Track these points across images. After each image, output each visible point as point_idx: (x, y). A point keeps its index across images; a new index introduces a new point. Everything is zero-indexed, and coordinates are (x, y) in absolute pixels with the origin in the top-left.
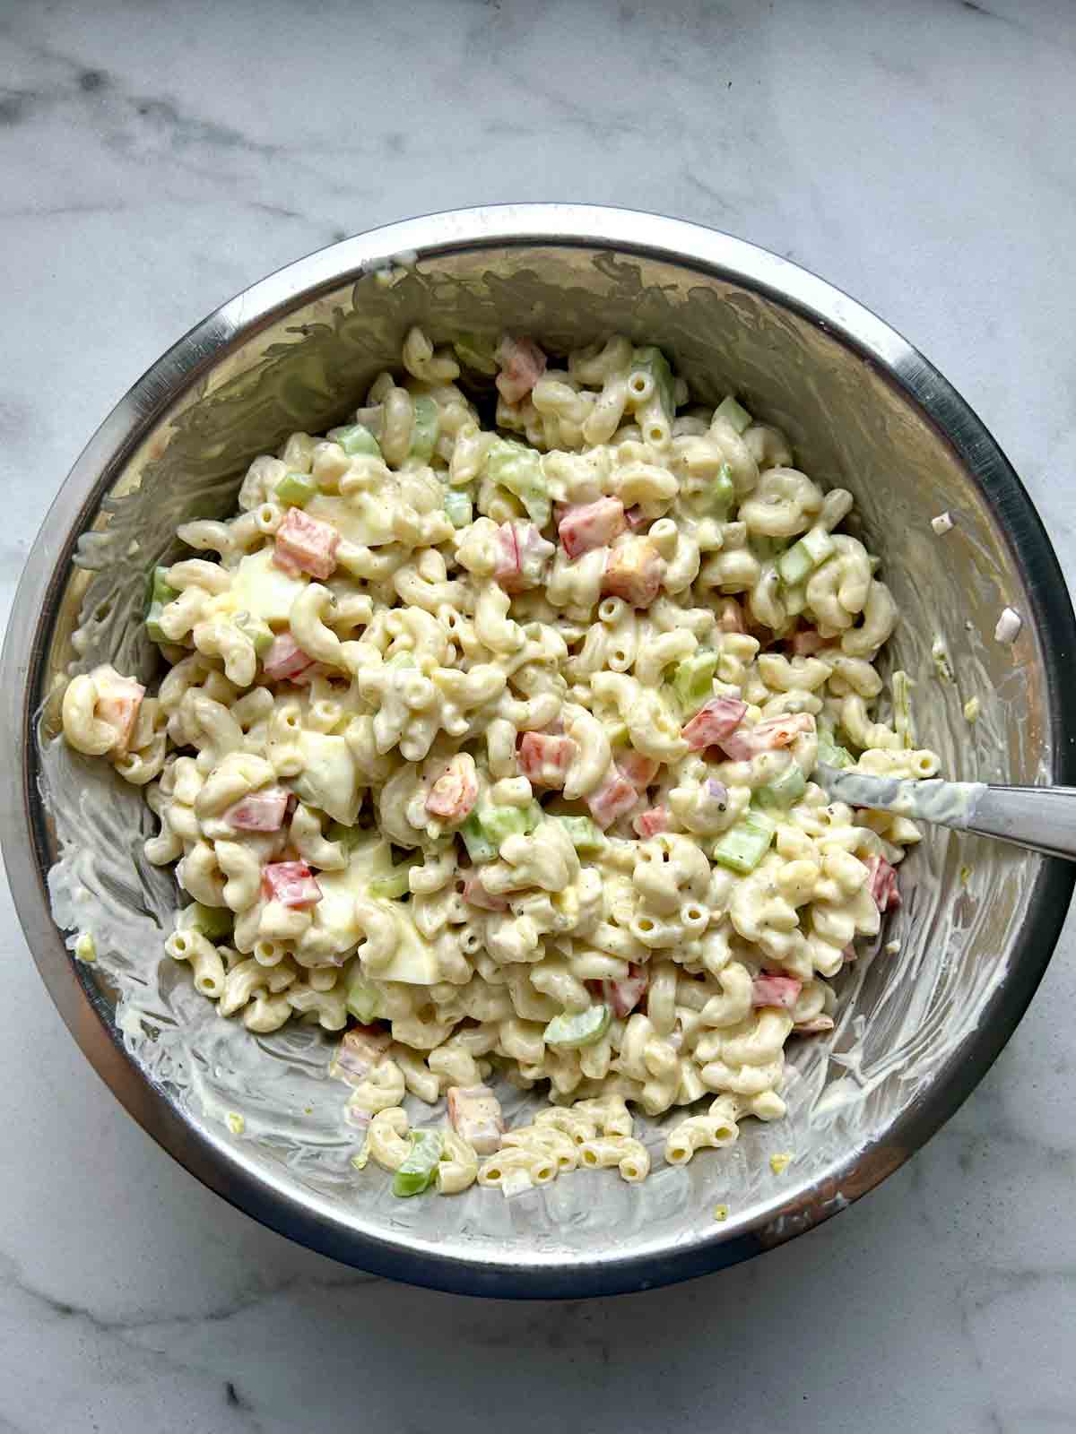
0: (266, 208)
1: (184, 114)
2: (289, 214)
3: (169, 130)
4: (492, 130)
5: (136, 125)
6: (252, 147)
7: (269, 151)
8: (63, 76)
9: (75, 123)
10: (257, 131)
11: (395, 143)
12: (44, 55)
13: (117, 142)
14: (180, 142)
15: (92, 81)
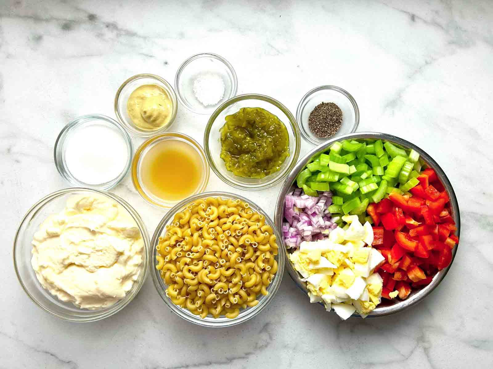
0: (145, 55)
1: (120, 27)
2: (151, 56)
3: (115, 32)
4: (210, 30)
5: (105, 30)
6: (140, 37)
7: (145, 38)
8: (83, 16)
9: (87, 30)
10: (141, 32)
11: (182, 35)
12: (78, 9)
13: (100, 35)
14: (118, 35)
15: (92, 17)
